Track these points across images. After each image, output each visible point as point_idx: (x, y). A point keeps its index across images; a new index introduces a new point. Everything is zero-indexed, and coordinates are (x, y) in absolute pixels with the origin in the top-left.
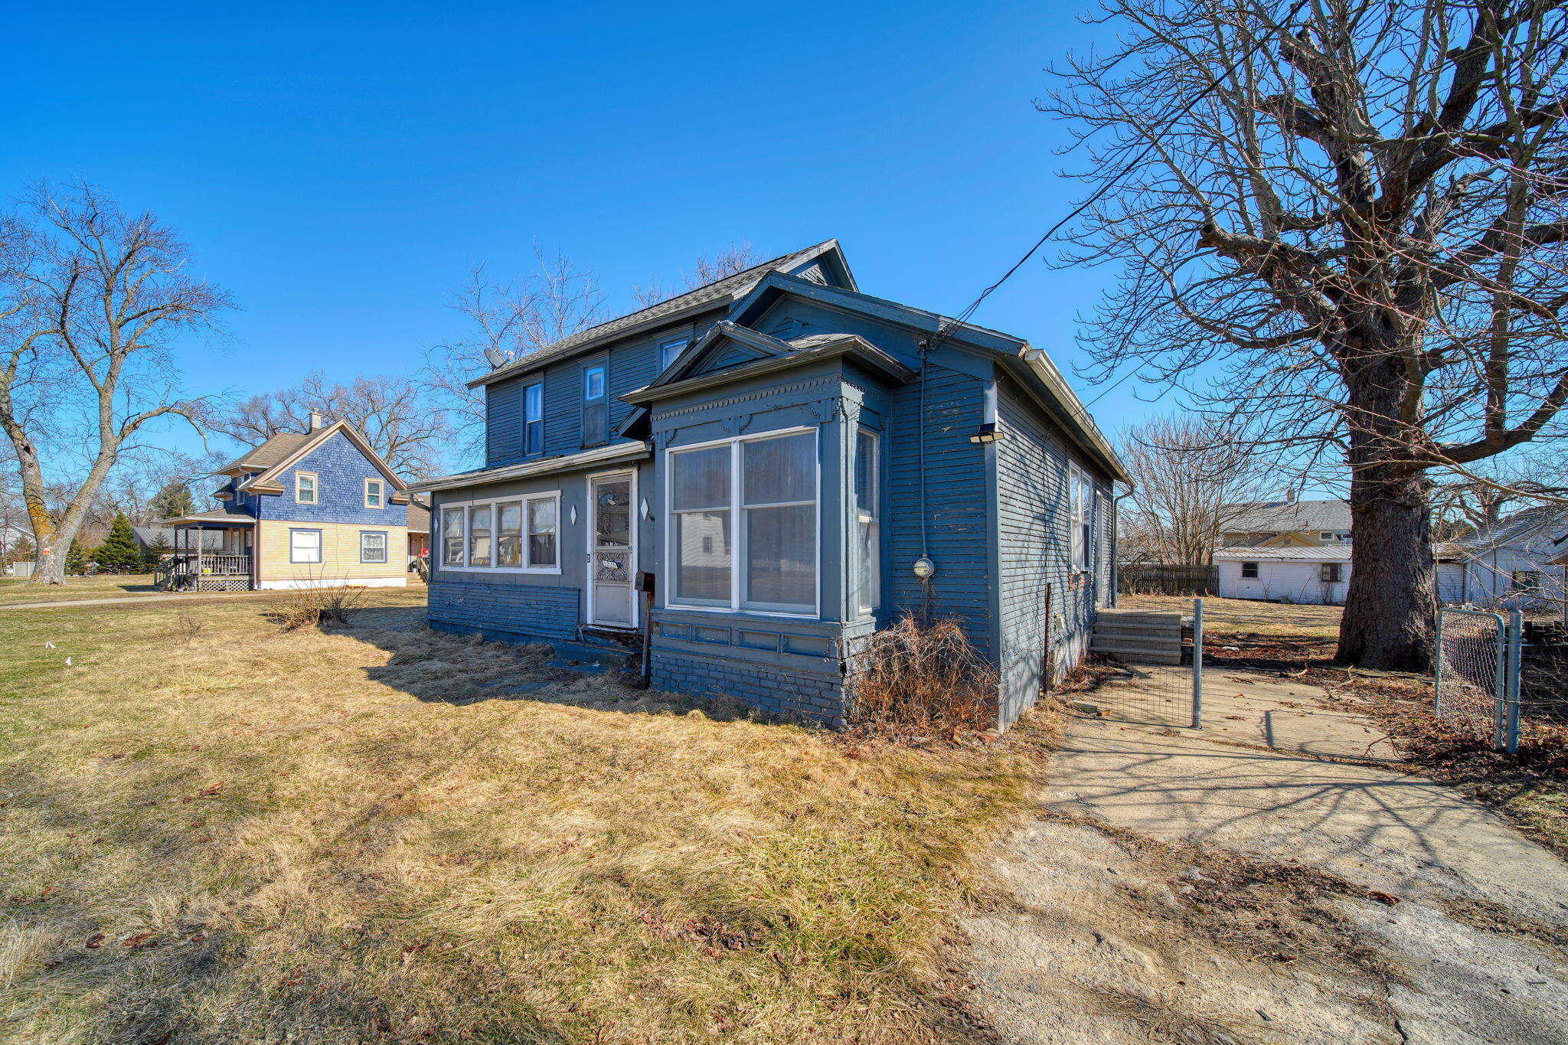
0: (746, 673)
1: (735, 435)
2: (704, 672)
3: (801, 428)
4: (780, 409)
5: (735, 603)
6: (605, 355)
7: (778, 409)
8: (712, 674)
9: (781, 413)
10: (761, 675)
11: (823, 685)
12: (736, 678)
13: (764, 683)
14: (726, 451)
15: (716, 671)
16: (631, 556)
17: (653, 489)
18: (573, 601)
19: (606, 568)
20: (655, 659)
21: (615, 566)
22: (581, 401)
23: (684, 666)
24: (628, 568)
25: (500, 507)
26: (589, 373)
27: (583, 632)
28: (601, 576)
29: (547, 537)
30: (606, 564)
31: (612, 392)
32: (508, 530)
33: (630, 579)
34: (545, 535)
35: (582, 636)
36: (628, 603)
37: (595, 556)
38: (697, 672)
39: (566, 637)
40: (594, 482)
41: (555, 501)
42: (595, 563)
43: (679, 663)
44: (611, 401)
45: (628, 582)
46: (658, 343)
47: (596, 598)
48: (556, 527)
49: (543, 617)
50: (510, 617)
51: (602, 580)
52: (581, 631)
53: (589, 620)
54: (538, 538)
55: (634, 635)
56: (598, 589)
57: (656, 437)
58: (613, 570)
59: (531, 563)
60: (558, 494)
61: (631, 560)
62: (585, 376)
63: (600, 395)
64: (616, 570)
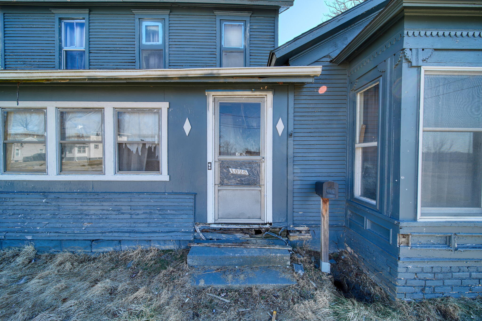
16: (263, 165)
17: (291, 111)
18: (186, 204)
19: (232, 174)
20: (404, 270)
21: (244, 172)
22: (137, 43)
23: (441, 272)
24: (258, 174)
25: (62, 113)
26: (145, 24)
27: (202, 231)
28: (226, 181)
29: (141, 146)
30: (233, 171)
31: (171, 43)
32: (78, 137)
33: (262, 183)
34: (138, 143)
35: (201, 235)
36: (260, 202)
37: (217, 164)
38: (456, 275)
39: (179, 238)
40: (216, 100)
41: (158, 113)
42: (217, 170)
43: (435, 270)
44: (170, 49)
45: (260, 186)
46: (218, 19)
47: (218, 200)
48: (160, 137)
49: (142, 221)
50: (86, 224)
51: (227, 185)
52: (198, 231)
53: (210, 219)
54: (128, 146)
55: (267, 230)
56: (220, 193)
57: (408, 53)
58: (241, 176)
59: (120, 169)
60: (164, 106)
61: (263, 168)
62: (140, 25)
63: (158, 43)
64: (244, 176)
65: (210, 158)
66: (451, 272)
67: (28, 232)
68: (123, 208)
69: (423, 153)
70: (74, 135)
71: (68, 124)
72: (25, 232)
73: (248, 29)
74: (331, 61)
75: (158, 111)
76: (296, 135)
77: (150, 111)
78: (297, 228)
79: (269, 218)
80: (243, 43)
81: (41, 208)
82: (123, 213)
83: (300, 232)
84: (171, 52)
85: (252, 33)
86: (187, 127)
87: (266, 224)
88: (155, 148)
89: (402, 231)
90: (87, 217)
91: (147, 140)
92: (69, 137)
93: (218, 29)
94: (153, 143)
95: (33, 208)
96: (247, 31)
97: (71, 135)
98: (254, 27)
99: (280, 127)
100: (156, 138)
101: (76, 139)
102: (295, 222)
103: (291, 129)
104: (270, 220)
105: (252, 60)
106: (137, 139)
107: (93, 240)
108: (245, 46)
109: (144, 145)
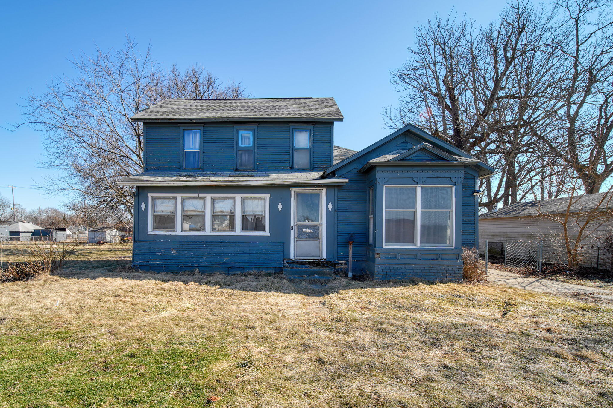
0: (424, 269)
1: (420, 184)
2: (404, 270)
3: (448, 185)
4: (440, 177)
5: (418, 244)
6: (255, 127)
7: (439, 177)
8: (408, 271)
9: (440, 179)
10: (430, 269)
11: (455, 269)
12: (418, 271)
13: (431, 271)
14: (414, 189)
15: (409, 269)
16: (321, 227)
17: (336, 198)
18: (279, 248)
19: (304, 232)
20: (378, 268)
21: (311, 231)
22: (235, 146)
23: (393, 269)
24: (318, 232)
25: (213, 199)
26: (241, 132)
27: (287, 263)
28: (300, 236)
29: (254, 217)
30: (304, 230)
31: (258, 145)
32: (222, 212)
33: (320, 237)
34: (252, 215)
35: (287, 265)
36: (319, 248)
37: (296, 226)
38: (400, 270)
39: (275, 266)
40: (296, 192)
41: (264, 199)
42: (296, 230)
43: (391, 268)
44: (258, 150)
45: (319, 239)
46: (291, 128)
47: (296, 246)
48: (265, 212)
49: (255, 257)
50: (226, 259)
51: (301, 238)
52: (285, 262)
53: (292, 256)
54: (247, 217)
55: (323, 262)
56: (298, 242)
57: (378, 179)
58: (308, 233)
59: (243, 230)
60: (268, 196)
61: (321, 229)
62: (237, 133)
63: (249, 146)
64: (311, 233)
65: (292, 223)
66: (398, 269)
67: (196, 263)
68: (246, 250)
69: (385, 219)
70: (219, 211)
71: (216, 206)
72: (194, 263)
73: (312, 135)
74: (358, 171)
75: (265, 198)
76: (339, 211)
77: (260, 198)
78: (340, 262)
79: (324, 256)
80: (309, 145)
81: (203, 250)
82: (245, 253)
83: (341, 264)
84: (258, 152)
85: (315, 138)
86: (280, 207)
87: (322, 259)
88: (262, 218)
89: (376, 252)
90: (226, 255)
91: (256, 213)
92: (216, 212)
93: (291, 135)
94: (262, 215)
95: (198, 250)
96: (312, 136)
97: (217, 211)
98: (317, 133)
99: (330, 206)
100: (263, 213)
101: (220, 213)
102: (339, 259)
103: (336, 207)
104: (325, 257)
105: (314, 156)
106: (251, 213)
107: (229, 267)
108: (310, 147)
109: (255, 216)
